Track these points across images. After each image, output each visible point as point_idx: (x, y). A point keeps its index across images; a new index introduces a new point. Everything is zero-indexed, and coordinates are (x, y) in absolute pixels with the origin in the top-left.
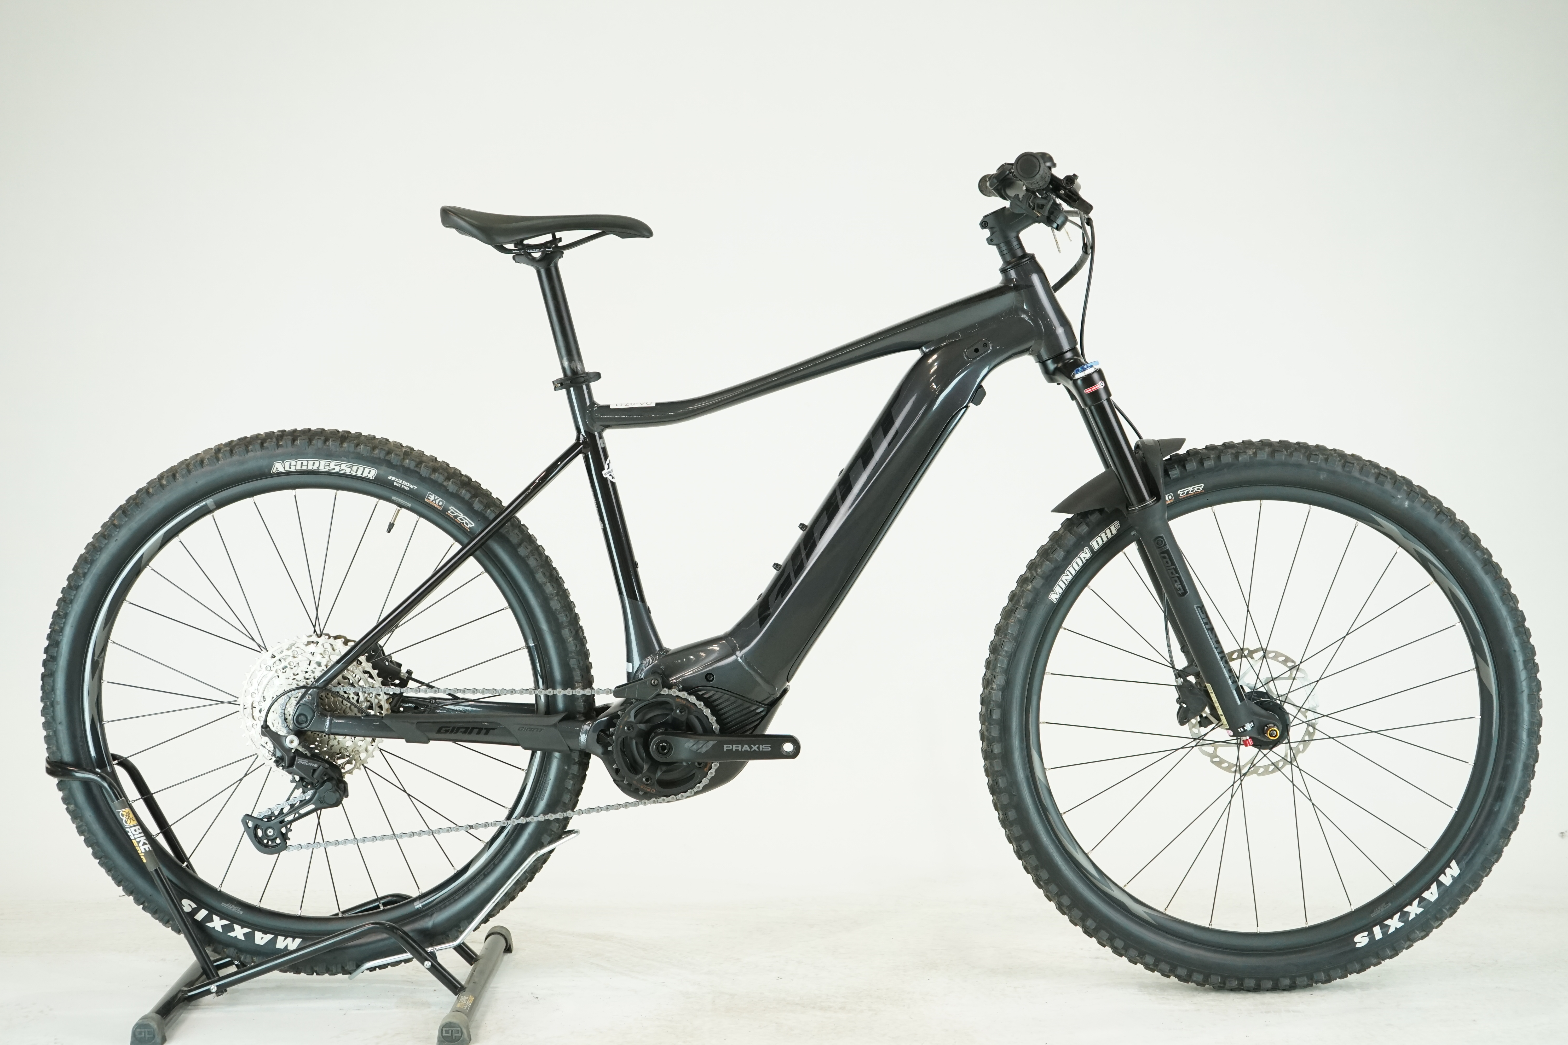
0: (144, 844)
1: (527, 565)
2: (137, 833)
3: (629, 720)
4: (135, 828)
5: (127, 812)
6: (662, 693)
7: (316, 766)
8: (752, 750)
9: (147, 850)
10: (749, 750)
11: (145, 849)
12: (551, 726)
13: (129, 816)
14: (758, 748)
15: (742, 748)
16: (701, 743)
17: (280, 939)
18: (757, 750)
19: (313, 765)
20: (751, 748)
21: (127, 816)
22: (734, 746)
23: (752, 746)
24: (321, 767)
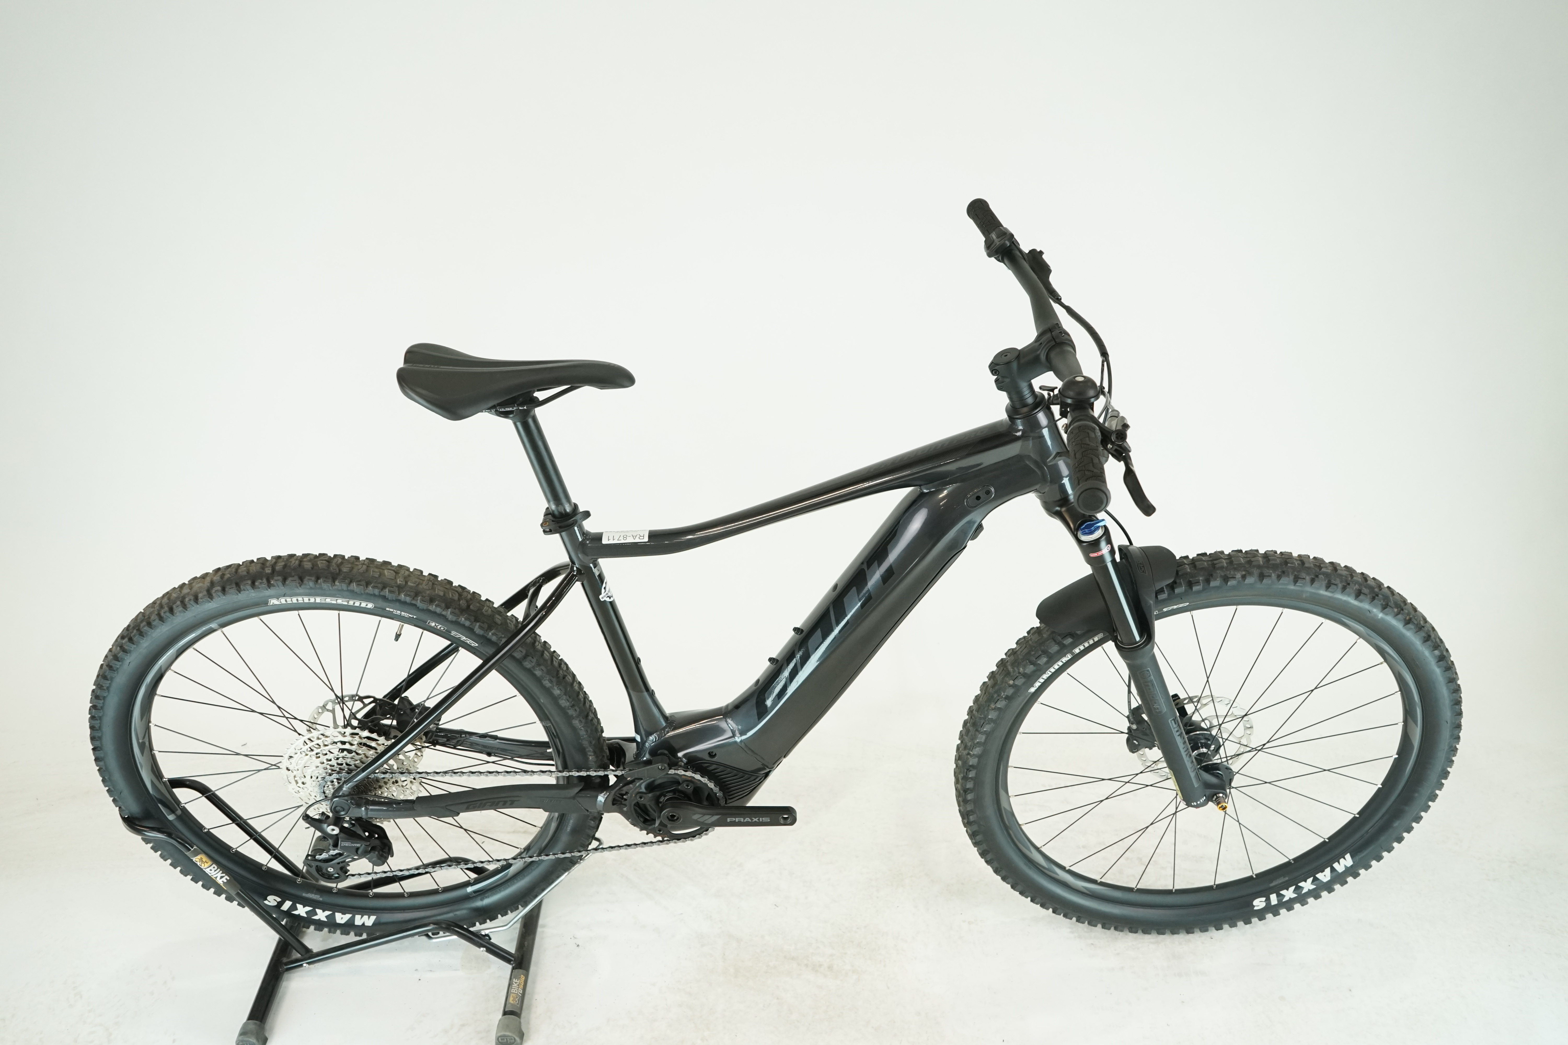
0: (222, 877)
1: (534, 675)
2: (213, 870)
3: (641, 791)
4: (210, 868)
5: (200, 858)
6: (669, 773)
7: (358, 845)
8: (753, 821)
9: (225, 881)
10: (750, 821)
11: (223, 881)
12: (570, 798)
13: (202, 861)
14: (759, 820)
15: (744, 820)
16: (707, 817)
17: (358, 917)
18: (758, 821)
19: (356, 845)
20: (752, 820)
21: (200, 861)
22: (737, 819)
23: (753, 818)
24: (363, 845)
